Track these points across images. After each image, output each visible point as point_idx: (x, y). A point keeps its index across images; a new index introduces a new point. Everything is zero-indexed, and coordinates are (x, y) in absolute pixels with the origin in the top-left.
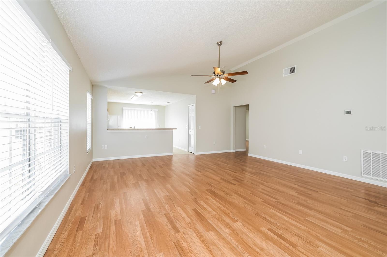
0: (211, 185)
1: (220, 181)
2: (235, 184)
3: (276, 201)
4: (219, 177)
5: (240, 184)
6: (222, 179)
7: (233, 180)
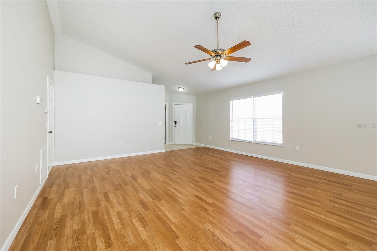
0: (219, 175)
1: (213, 180)
2: (198, 178)
3: (173, 169)
4: (216, 185)
5: (193, 178)
6: (212, 182)
7: (200, 181)
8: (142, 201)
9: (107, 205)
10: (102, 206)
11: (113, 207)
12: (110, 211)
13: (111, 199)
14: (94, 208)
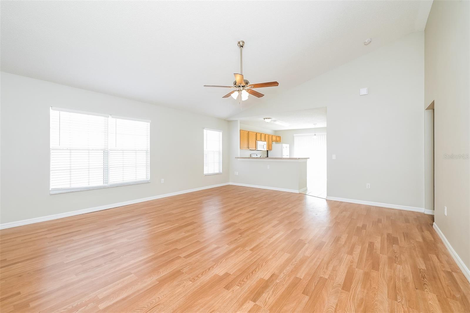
8: (316, 249)
9: (357, 268)
10: (362, 271)
11: (351, 262)
12: (357, 260)
13: (346, 272)
14: (374, 274)
